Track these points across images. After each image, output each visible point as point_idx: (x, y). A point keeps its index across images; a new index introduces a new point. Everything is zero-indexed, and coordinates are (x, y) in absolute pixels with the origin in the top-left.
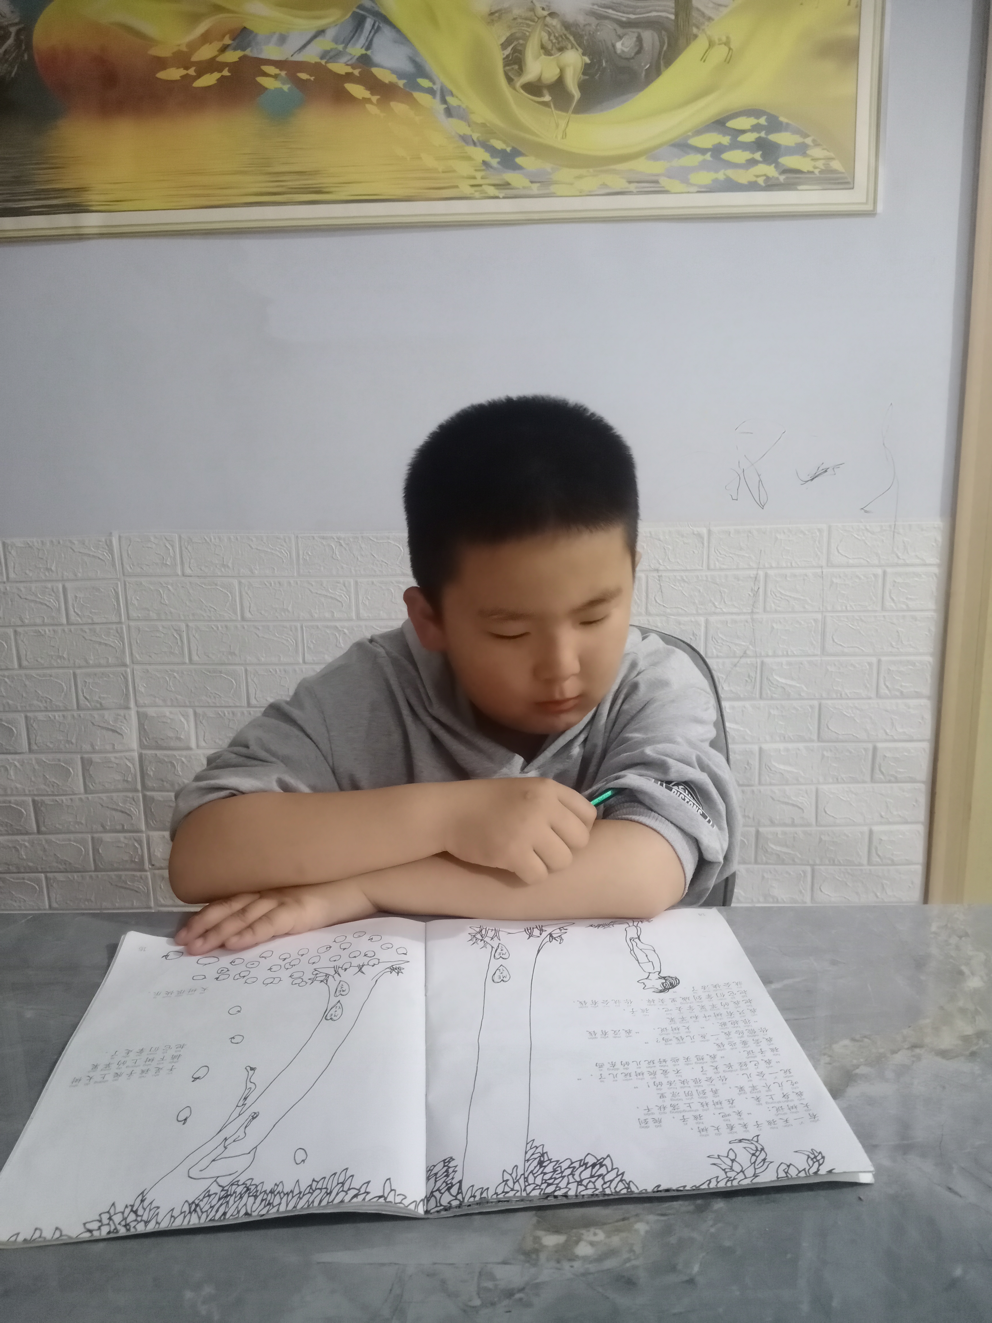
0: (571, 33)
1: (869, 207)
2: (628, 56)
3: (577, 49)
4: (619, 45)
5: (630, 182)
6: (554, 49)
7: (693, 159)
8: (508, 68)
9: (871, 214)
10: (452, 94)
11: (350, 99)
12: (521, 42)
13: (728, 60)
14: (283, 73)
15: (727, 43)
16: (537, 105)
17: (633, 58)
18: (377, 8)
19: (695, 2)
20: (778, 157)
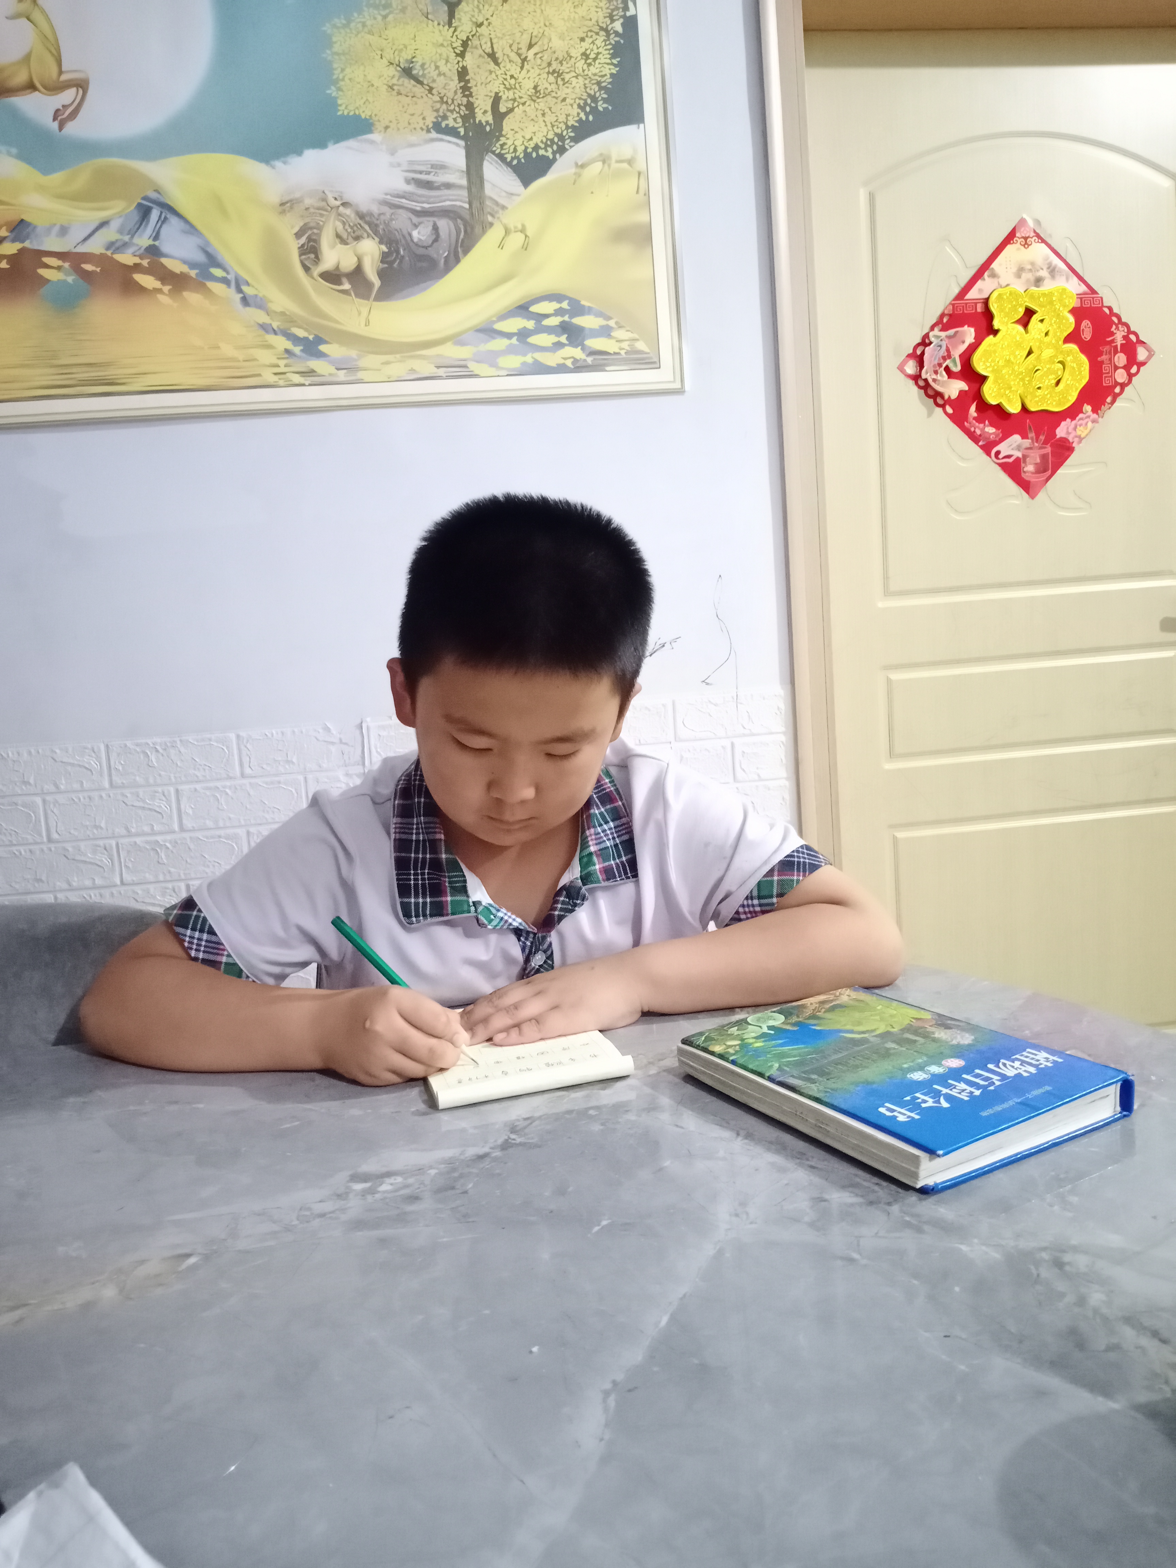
1: (677, 385)
2: (425, 244)
3: (373, 239)
4: (415, 234)
5: (438, 367)
6: (350, 238)
7: (500, 344)
8: (303, 257)
9: (680, 392)
10: (248, 284)
12: (315, 231)
15: (523, 230)
16: (337, 293)
17: (430, 246)
18: (162, 200)
19: (488, 191)
20: (584, 340)
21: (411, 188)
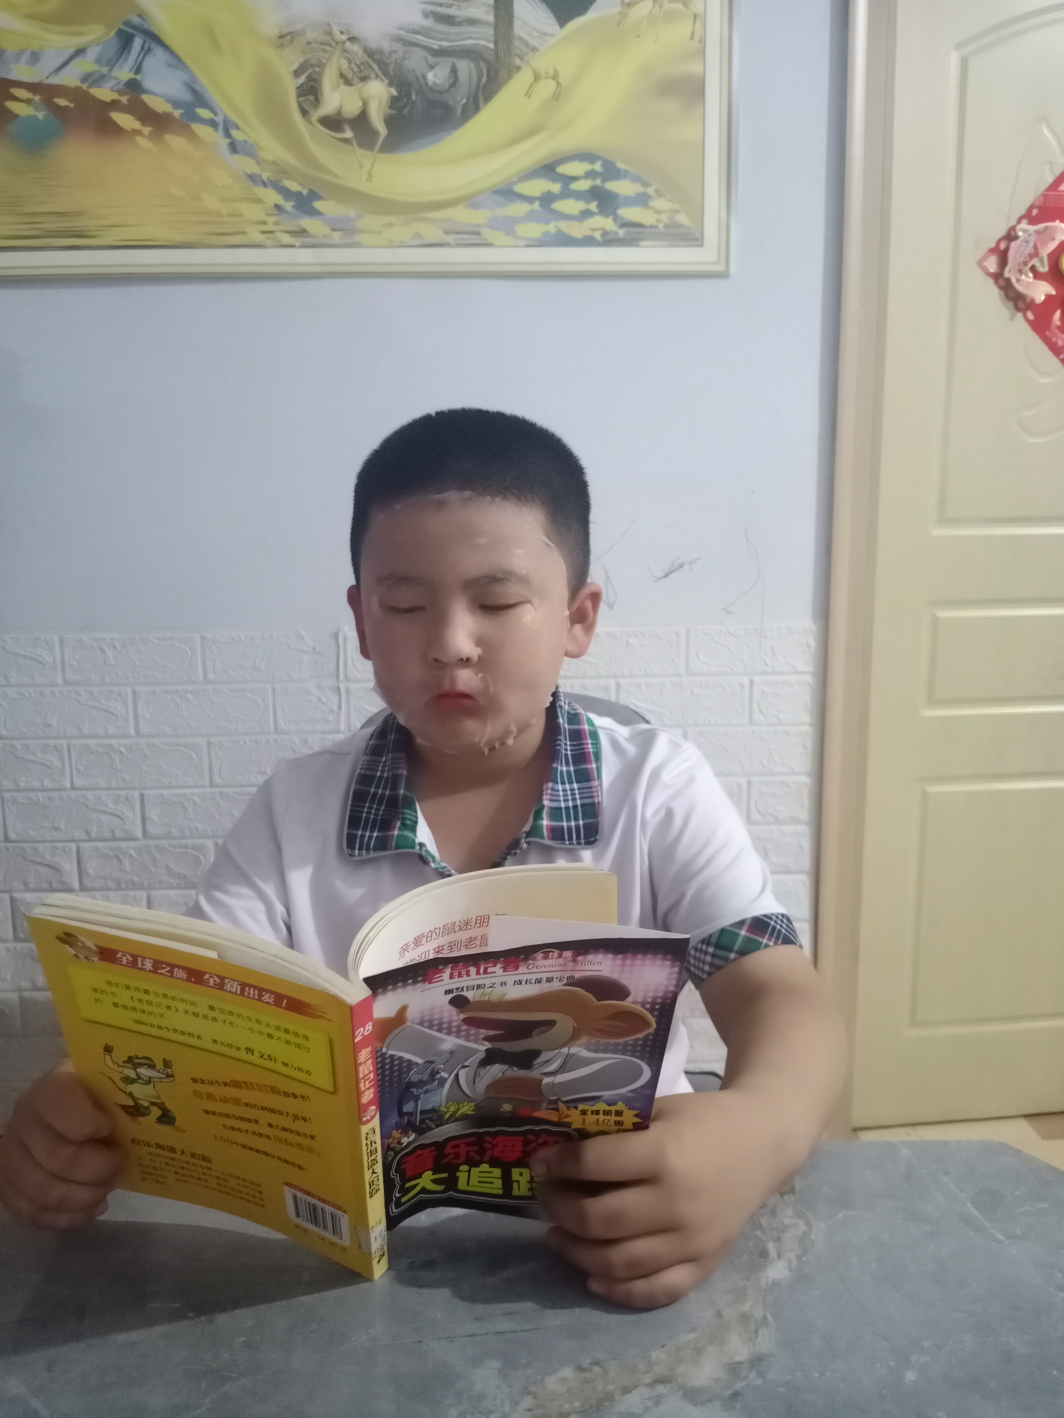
0: (374, 61)
1: (721, 267)
2: (441, 89)
3: (382, 80)
4: (430, 76)
5: (447, 233)
6: (356, 79)
7: (520, 209)
8: (302, 99)
9: (723, 275)
10: (237, 127)
11: (117, 130)
12: (317, 69)
13: (556, 97)
14: (37, 98)
15: (555, 77)
16: (337, 142)
17: (446, 91)
18: (146, 26)
19: (518, 29)
20: (616, 209)
21: (429, 23)
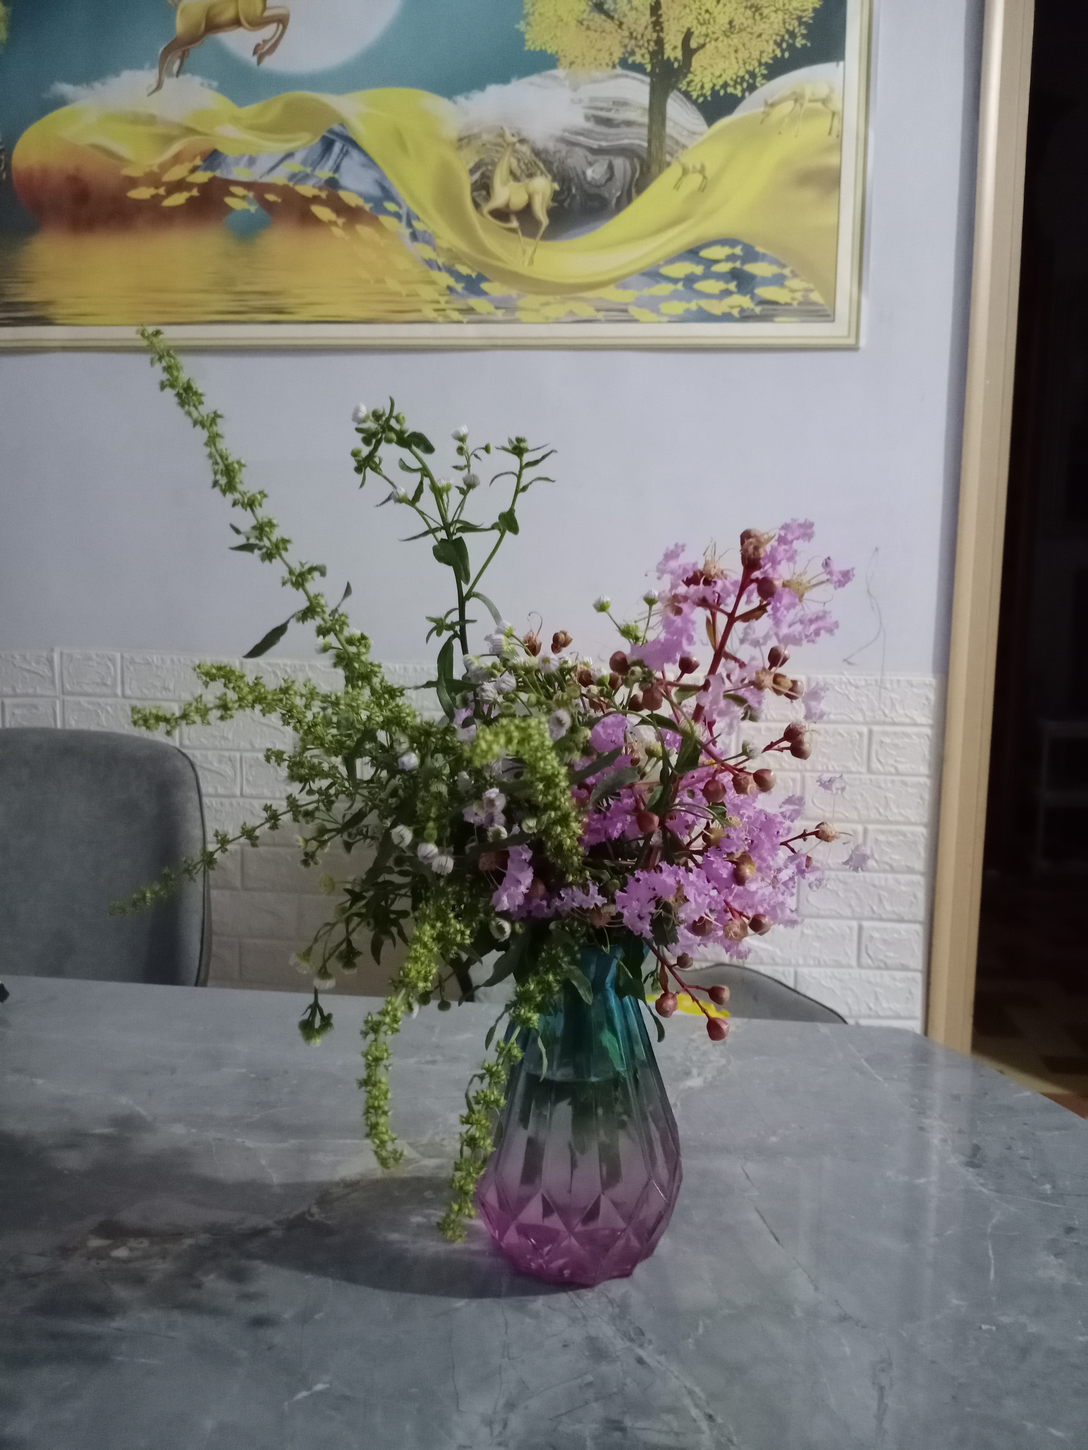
0: (540, 159)
1: (851, 341)
2: (598, 183)
3: (546, 177)
4: (589, 173)
8: (476, 194)
9: (854, 348)
11: (316, 221)
12: (490, 167)
13: (702, 189)
14: (251, 195)
15: (702, 171)
16: (504, 231)
17: (603, 186)
18: (345, 133)
19: (670, 129)
20: (753, 288)
21: (590, 125)
